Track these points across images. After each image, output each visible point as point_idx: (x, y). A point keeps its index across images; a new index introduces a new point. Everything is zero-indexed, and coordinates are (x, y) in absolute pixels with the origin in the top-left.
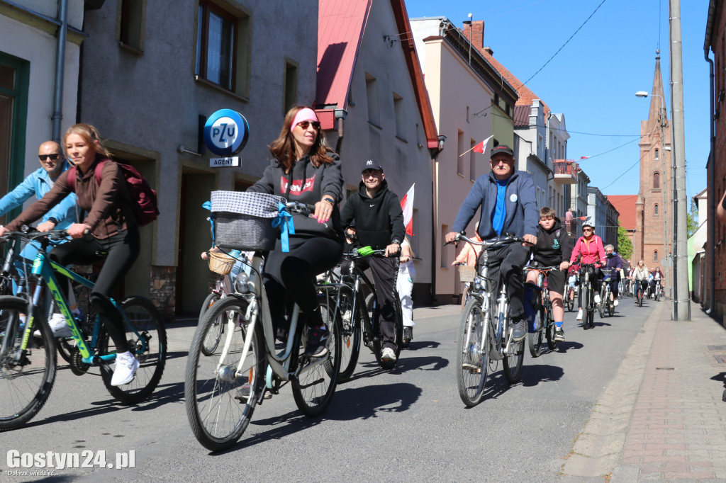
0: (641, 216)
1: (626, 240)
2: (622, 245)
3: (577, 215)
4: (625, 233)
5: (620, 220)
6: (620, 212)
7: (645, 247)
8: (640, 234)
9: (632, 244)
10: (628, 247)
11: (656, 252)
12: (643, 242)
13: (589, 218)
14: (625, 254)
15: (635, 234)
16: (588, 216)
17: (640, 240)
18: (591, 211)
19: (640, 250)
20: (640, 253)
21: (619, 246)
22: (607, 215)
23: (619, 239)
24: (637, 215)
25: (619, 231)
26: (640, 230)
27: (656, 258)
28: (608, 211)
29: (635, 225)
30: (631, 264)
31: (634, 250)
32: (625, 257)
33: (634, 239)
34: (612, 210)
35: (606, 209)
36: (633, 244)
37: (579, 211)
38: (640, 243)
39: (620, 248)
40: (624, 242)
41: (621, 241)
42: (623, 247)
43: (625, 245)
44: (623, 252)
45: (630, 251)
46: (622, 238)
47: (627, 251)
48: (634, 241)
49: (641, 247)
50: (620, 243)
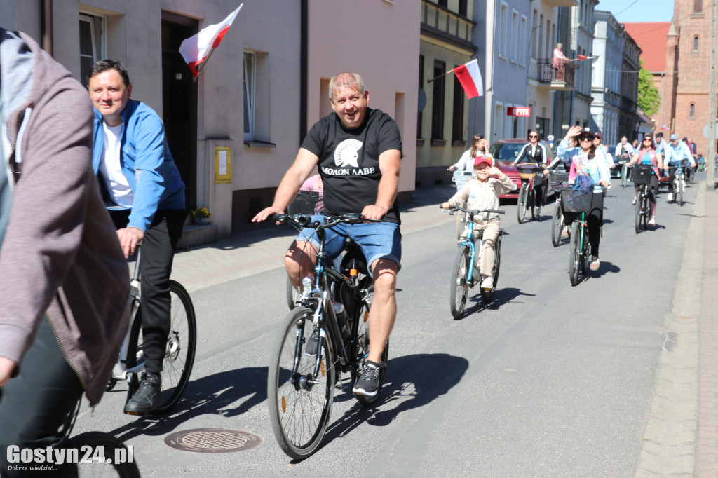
0: (673, 54)
1: (651, 88)
2: (644, 96)
3: (576, 55)
4: (649, 78)
5: (641, 59)
6: (642, 48)
7: (678, 97)
8: (671, 79)
9: (659, 93)
10: (653, 98)
11: (692, 105)
12: (675, 94)
13: (597, 57)
14: (648, 109)
15: (663, 79)
16: (594, 54)
17: (671, 88)
18: (599, 48)
19: (670, 101)
20: (670, 107)
21: (640, 96)
22: (624, 53)
23: (640, 86)
24: (668, 51)
25: (641, 75)
26: (671, 73)
27: (692, 113)
28: (625, 47)
29: (664, 67)
30: (657, 124)
31: (661, 101)
33: (662, 87)
34: (631, 45)
35: (623, 45)
36: (661, 94)
37: (579, 48)
38: (671, 92)
39: (642, 99)
40: (648, 91)
41: (644, 89)
42: (646, 98)
43: (650, 96)
44: (647, 104)
45: (656, 104)
46: (645, 85)
47: (651, 103)
48: (663, 90)
49: (671, 97)
50: (643, 92)
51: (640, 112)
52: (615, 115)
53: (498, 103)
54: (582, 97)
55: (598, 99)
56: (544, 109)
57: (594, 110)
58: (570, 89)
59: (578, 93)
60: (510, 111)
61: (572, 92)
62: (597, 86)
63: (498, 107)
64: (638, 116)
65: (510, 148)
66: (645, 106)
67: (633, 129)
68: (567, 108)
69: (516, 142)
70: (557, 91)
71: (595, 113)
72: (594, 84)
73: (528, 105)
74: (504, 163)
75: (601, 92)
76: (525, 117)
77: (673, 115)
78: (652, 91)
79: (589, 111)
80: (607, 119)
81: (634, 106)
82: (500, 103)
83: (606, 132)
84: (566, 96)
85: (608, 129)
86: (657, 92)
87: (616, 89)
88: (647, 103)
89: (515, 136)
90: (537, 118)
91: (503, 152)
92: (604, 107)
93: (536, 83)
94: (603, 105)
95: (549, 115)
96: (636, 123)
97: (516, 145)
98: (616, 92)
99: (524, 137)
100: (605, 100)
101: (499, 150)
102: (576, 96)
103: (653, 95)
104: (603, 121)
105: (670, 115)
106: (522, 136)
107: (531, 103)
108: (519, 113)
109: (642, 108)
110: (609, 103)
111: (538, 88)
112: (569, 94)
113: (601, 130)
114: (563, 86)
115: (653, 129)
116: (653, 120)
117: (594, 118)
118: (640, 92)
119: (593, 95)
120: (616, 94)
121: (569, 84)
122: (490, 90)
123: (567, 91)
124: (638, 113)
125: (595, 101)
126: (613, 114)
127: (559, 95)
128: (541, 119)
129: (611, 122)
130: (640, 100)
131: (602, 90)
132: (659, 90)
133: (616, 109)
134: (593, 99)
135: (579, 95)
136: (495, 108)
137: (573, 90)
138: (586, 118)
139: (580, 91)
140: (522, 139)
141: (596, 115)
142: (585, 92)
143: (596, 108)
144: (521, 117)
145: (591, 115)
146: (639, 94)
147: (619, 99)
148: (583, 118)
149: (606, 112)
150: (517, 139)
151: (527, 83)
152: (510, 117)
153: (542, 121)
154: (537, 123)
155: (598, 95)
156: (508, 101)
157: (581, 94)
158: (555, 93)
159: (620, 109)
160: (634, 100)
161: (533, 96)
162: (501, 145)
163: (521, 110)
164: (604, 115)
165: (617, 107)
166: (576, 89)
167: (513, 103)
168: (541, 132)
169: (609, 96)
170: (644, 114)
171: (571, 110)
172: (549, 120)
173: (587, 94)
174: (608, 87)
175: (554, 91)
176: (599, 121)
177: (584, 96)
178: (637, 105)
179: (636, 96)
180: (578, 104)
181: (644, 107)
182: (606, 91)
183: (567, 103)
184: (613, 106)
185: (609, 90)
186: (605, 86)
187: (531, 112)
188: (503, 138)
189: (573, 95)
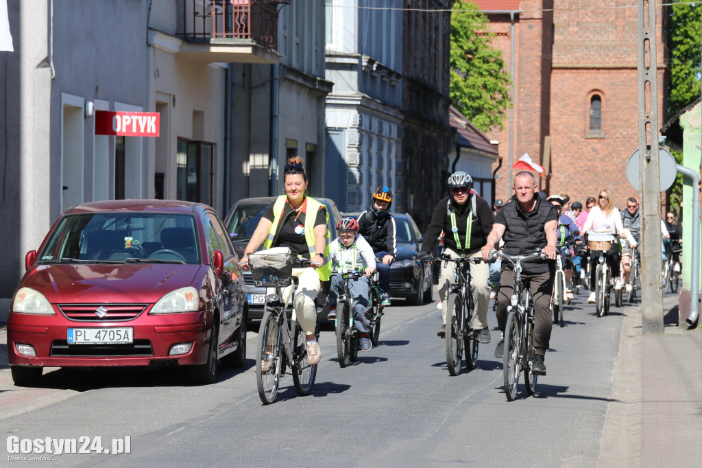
1: (483, 52)
2: (466, 76)
4: (476, 26)
7: (555, 77)
8: (537, 28)
9: (504, 68)
10: (491, 81)
11: (596, 98)
12: (547, 68)
14: (479, 110)
15: (516, 29)
17: (538, 52)
19: (537, 90)
20: (538, 105)
21: (456, 77)
23: (455, 51)
25: (456, 20)
26: (536, 12)
27: (596, 122)
30: (503, 152)
31: (513, 91)
32: (481, 119)
33: (513, 48)
36: (510, 70)
38: (538, 64)
39: (462, 84)
40: (476, 62)
41: (461, 57)
42: (472, 79)
43: (481, 74)
44: (471, 98)
45: (499, 96)
46: (468, 45)
47: (486, 95)
48: (517, 60)
49: (539, 79)
50: (461, 63)
51: (458, 121)
52: (392, 130)
53: (68, 99)
54: (300, 81)
55: (345, 84)
56: (197, 114)
57: (333, 117)
58: (268, 59)
59: (291, 70)
60: (104, 122)
61: (272, 66)
62: (340, 50)
63: (71, 111)
64: (454, 130)
65: (109, 225)
66: (470, 104)
67: (440, 168)
68: (259, 114)
69: (125, 210)
70: (232, 65)
71: (337, 126)
72: (330, 47)
73: (153, 106)
74: (94, 270)
75: (350, 67)
76: (146, 138)
77: (545, 130)
78: (486, 61)
79: (321, 118)
80: (370, 140)
81: (441, 103)
82: (76, 101)
83: (370, 176)
84: (256, 80)
85: (374, 169)
86: (501, 65)
87: (392, 59)
88: (475, 94)
89: (120, 194)
90: (180, 140)
91: (89, 237)
92: (359, 108)
93: (172, 45)
94: (359, 103)
95: (213, 132)
96: (447, 152)
97: (127, 218)
98: (392, 68)
99: (145, 196)
100: (362, 87)
101: (79, 232)
102: (286, 79)
103: (491, 74)
104: (359, 149)
105: (537, 128)
106: (140, 193)
107: (163, 99)
108: (129, 127)
109: (460, 110)
110: (374, 97)
111: (178, 56)
112: (266, 74)
113: (355, 171)
114: (249, 50)
115: (496, 165)
116: (492, 142)
117: (335, 138)
118: (454, 64)
119: (330, 75)
120: (390, 73)
121: (265, 44)
122: (45, 62)
123: (257, 65)
124: (452, 124)
125: (335, 91)
126: (386, 126)
127: (238, 77)
128: (189, 142)
129: (380, 149)
130: (457, 87)
131: (355, 61)
132: (505, 59)
133: (392, 112)
134: (330, 85)
135: (291, 77)
136: (61, 116)
137: (276, 62)
138: (314, 140)
139: (295, 65)
140: (141, 200)
141: (340, 129)
142: (309, 66)
143: (339, 111)
144: (134, 138)
145: (327, 129)
146: (452, 72)
147: (400, 85)
148: (304, 137)
149: (366, 120)
150: (127, 200)
151: (148, 45)
152: (106, 138)
153: (193, 147)
154: (179, 151)
155: (344, 73)
156: (96, 94)
157: (298, 73)
158: (226, 70)
159: (402, 112)
160: (440, 85)
161: (167, 81)
162: (86, 218)
163: (135, 118)
164: (360, 129)
165: (395, 107)
166: (284, 61)
167: (112, 99)
168: (192, 179)
169: (372, 77)
170: (468, 125)
171: (272, 117)
172: (212, 144)
173: (314, 71)
174: (367, 55)
175: (224, 65)
176: (348, 147)
177: (305, 77)
178: (449, 101)
179: (447, 77)
180: (290, 101)
181: (466, 105)
182: (364, 64)
183: (261, 97)
184: (385, 104)
185: (371, 62)
186: (360, 50)
187: (162, 124)
188: (88, 198)
189: (277, 75)
